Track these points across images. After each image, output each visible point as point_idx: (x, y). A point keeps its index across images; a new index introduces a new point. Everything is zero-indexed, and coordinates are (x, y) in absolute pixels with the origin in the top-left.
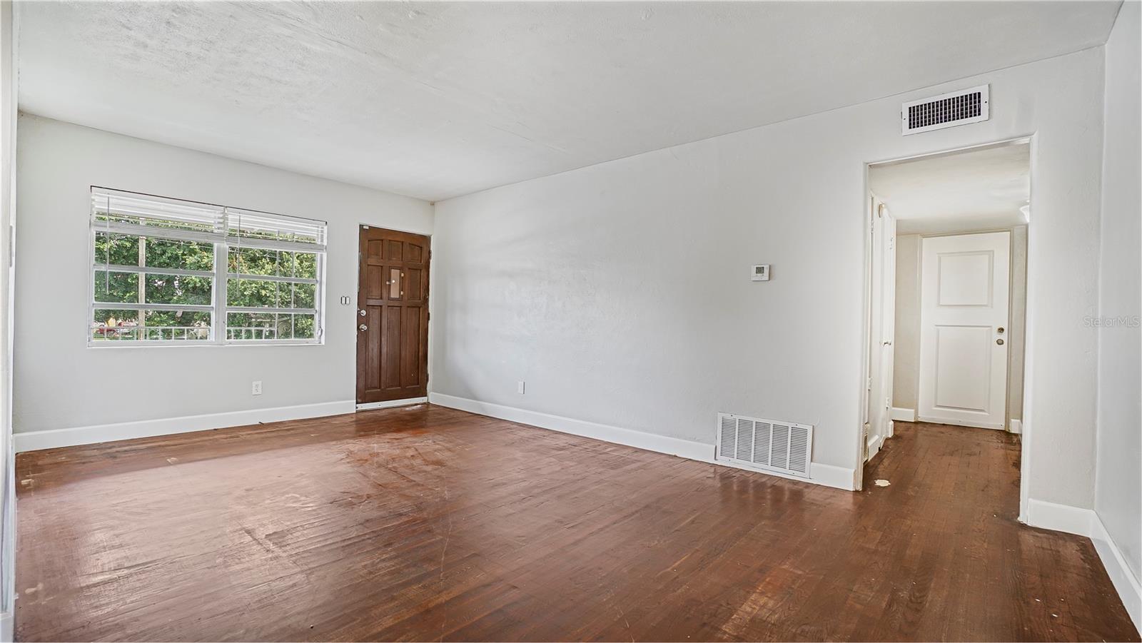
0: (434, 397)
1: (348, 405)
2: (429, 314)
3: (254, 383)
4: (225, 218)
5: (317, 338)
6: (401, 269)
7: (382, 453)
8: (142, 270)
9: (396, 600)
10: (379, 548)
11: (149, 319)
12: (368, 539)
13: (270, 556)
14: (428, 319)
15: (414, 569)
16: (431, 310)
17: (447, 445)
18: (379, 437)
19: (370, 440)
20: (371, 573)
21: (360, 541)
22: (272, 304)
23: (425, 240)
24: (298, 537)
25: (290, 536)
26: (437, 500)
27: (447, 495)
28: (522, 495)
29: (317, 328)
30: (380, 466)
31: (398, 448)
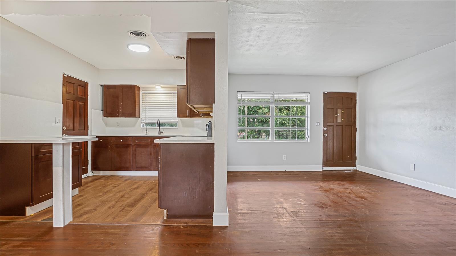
0: (359, 167)
1: (319, 168)
2: (356, 129)
3: (284, 156)
4: (273, 96)
5: (306, 139)
6: (342, 109)
7: (335, 189)
8: (246, 116)
9: (344, 250)
10: (335, 228)
11: (248, 132)
12: (331, 222)
13: (293, 219)
14: (356, 131)
15: (352, 241)
16: (357, 127)
17: (367, 190)
18: (333, 182)
19: (329, 183)
20: (332, 236)
21: (326, 223)
22: (287, 126)
23: (354, 95)
24: (302, 215)
25: (299, 214)
26: (363, 214)
27: (368, 213)
28: (414, 223)
29: (306, 135)
30: (334, 194)
31: (342, 188)
